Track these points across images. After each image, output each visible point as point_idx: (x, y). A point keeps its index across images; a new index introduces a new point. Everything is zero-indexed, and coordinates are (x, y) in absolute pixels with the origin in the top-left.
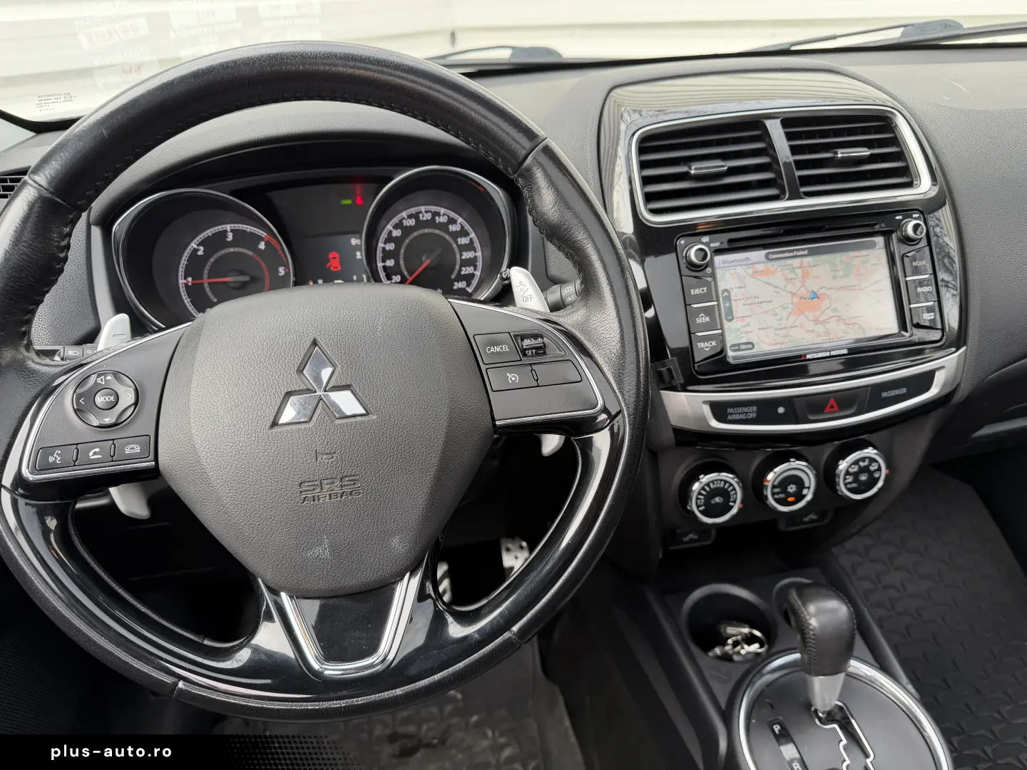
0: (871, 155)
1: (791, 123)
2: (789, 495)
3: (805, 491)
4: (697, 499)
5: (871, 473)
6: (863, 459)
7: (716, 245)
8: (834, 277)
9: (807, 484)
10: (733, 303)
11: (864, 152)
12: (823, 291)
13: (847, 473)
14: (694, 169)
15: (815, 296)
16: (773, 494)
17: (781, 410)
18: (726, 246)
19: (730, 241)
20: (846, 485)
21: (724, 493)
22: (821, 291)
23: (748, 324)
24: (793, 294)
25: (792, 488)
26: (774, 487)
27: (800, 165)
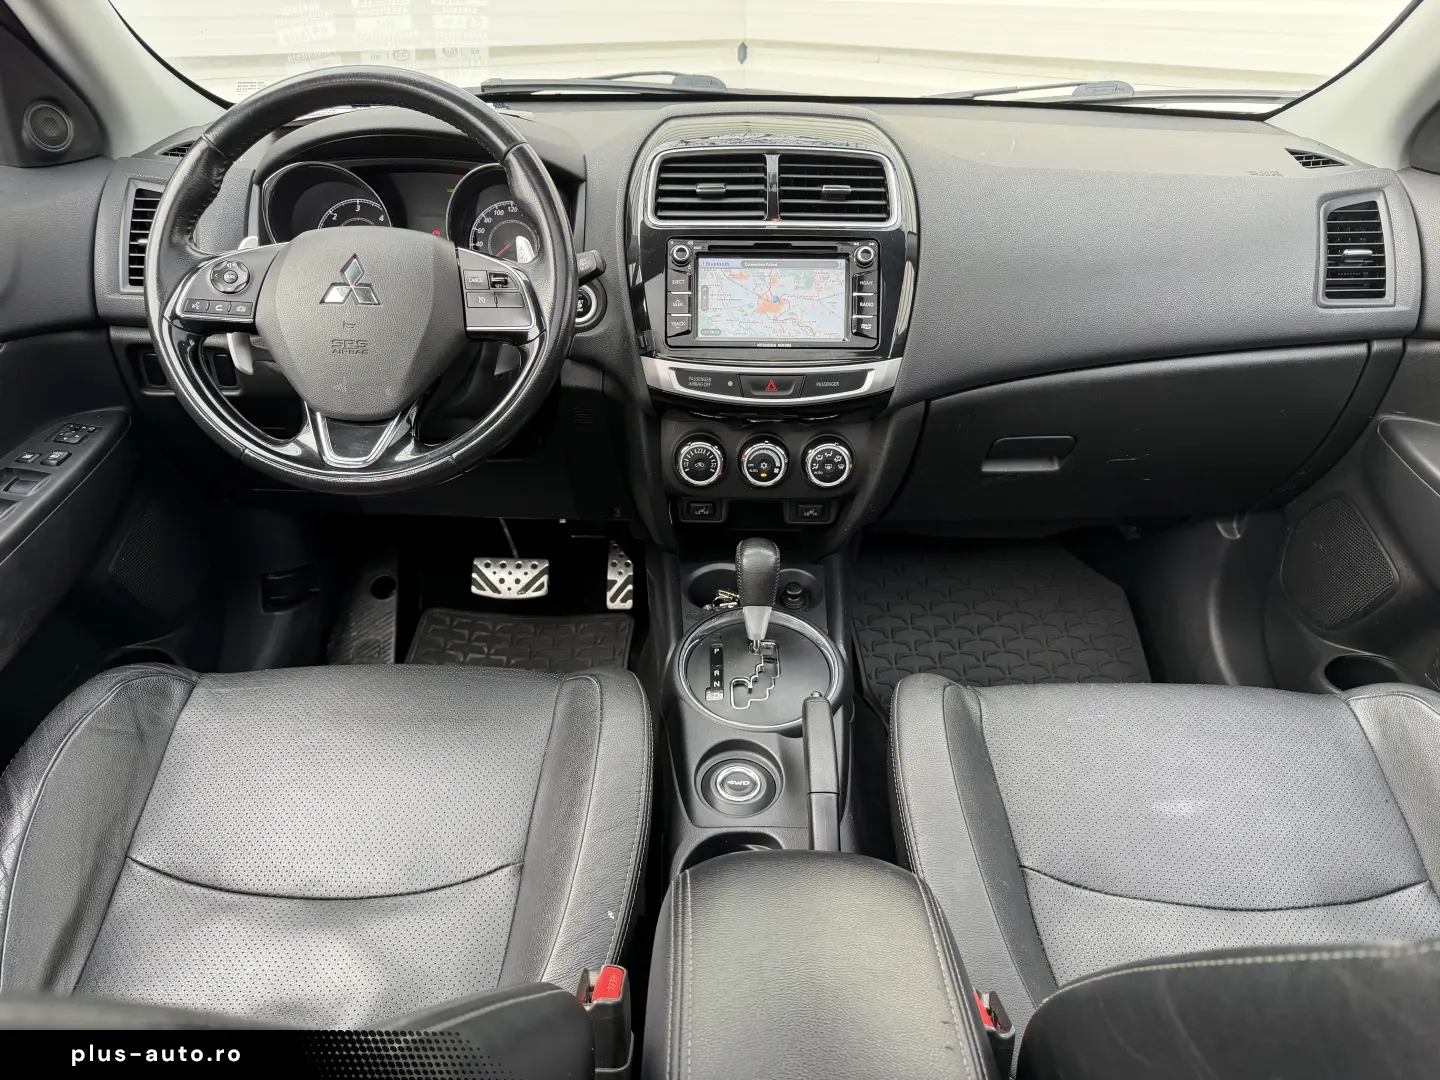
0: (852, 192)
1: (787, 159)
2: (761, 471)
3: (776, 471)
4: (684, 461)
5: (836, 465)
6: (828, 451)
7: (698, 248)
8: (796, 288)
9: (778, 464)
10: (710, 297)
11: (848, 189)
12: (785, 297)
13: (814, 461)
14: (699, 188)
15: (777, 299)
16: (748, 469)
17: (730, 384)
18: (706, 250)
19: (710, 247)
20: (813, 471)
21: (706, 459)
22: (784, 297)
23: (718, 316)
24: (760, 297)
25: (764, 466)
26: (749, 462)
27: (784, 194)
